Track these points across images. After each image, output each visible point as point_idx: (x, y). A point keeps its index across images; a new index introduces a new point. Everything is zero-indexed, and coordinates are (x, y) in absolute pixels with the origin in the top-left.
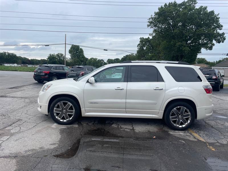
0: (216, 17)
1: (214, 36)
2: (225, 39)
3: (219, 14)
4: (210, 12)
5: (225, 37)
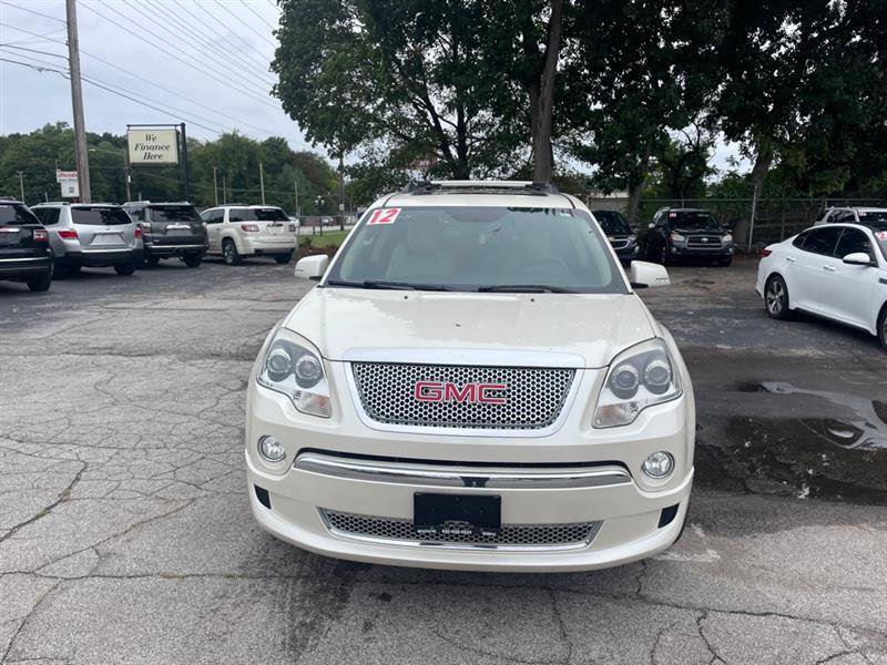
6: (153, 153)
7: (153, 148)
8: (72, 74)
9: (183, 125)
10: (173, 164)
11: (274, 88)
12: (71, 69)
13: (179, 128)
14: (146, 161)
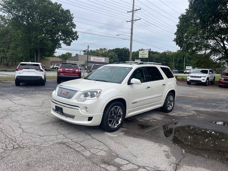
0: (71, 16)
1: (72, 34)
2: (78, 37)
3: (73, 14)
4: (66, 11)
5: (78, 35)
6: (143, 55)
7: (144, 54)
8: (131, 40)
9: (150, 49)
10: (147, 58)
11: (175, 39)
12: (131, 39)
13: (149, 50)
14: (142, 57)
